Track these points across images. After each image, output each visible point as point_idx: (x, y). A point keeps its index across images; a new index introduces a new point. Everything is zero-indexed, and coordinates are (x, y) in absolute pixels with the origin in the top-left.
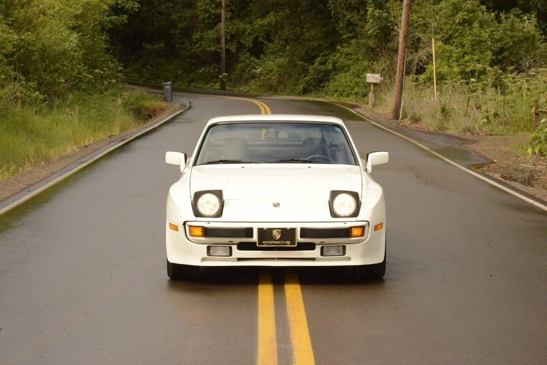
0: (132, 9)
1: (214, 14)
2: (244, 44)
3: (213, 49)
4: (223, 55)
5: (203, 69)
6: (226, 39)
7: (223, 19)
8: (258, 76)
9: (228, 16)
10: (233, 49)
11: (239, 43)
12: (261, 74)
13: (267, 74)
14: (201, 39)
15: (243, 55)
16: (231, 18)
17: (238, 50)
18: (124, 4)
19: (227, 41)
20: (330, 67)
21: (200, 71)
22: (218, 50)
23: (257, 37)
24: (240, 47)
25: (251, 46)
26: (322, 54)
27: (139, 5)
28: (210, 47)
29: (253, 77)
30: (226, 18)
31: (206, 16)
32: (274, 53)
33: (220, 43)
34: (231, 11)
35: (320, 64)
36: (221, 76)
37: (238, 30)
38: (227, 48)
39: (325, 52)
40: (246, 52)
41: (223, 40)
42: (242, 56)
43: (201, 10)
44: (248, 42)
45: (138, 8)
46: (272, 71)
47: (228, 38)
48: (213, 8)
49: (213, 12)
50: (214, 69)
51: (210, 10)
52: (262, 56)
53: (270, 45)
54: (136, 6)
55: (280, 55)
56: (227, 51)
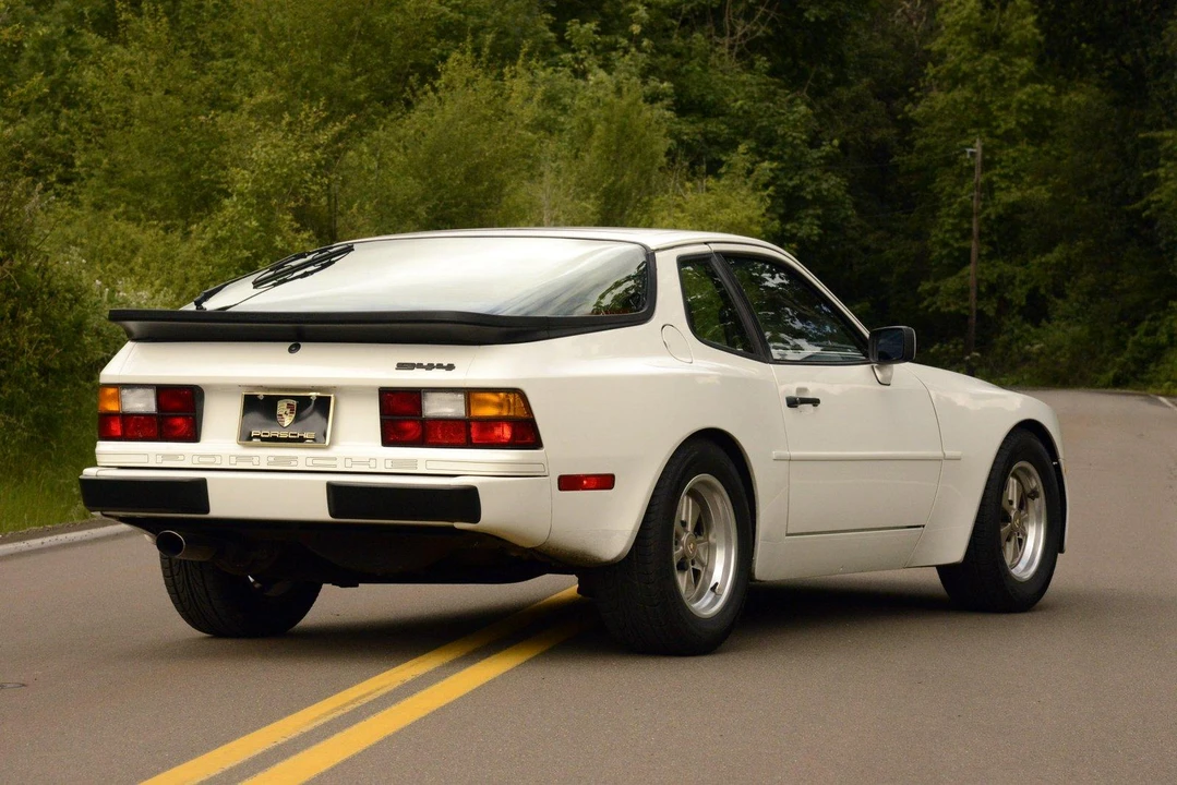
0: (809, 236)
1: (959, 249)
2: (1011, 301)
3: (953, 308)
4: (973, 321)
5: (936, 347)
6: (979, 292)
7: (974, 256)
8: (1035, 356)
9: (984, 252)
10: (990, 309)
11: (1002, 300)
12: (1041, 352)
13: (1053, 354)
14: (935, 292)
15: (1010, 320)
16: (990, 256)
17: (999, 312)
18: (794, 231)
19: (980, 297)
20: (1163, 339)
21: (932, 351)
22: (963, 311)
23: (1036, 289)
24: (1005, 306)
25: (1024, 303)
26: (1150, 316)
27: (821, 231)
28: (948, 305)
29: (1026, 358)
30: (980, 256)
31: (944, 252)
32: (1067, 318)
33: (966, 300)
34: (991, 243)
35: (1147, 334)
36: (968, 358)
37: (1000, 276)
38: (979, 308)
39: (1155, 313)
40: (1013, 316)
41: (973, 294)
42: (1007, 322)
43: (934, 243)
44: (1018, 295)
45: (819, 235)
46: (1060, 348)
47: (983, 289)
48: (957, 240)
49: (956, 245)
50: (956, 345)
51: (951, 242)
52: (1044, 322)
53: (1060, 302)
54: (815, 232)
55: (1078, 321)
56: (980, 313)
